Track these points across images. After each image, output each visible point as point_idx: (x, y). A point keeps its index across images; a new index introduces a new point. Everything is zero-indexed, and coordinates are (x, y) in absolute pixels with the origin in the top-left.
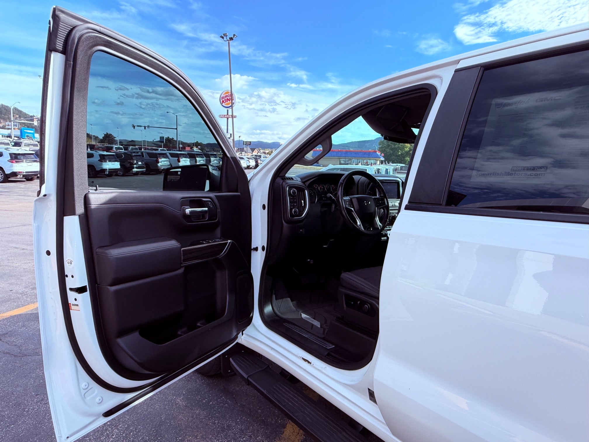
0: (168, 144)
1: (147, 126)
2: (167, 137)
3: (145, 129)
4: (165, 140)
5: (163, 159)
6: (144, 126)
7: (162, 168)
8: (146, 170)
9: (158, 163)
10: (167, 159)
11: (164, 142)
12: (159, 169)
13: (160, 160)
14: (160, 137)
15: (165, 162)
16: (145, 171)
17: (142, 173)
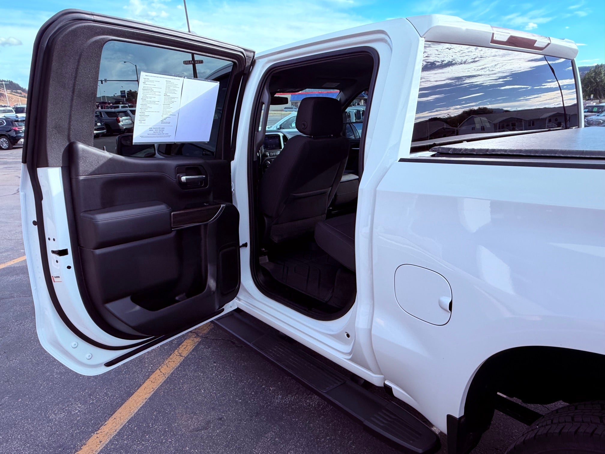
0: (131, 98)
1: (104, 80)
2: (129, 90)
3: (102, 83)
4: (127, 93)
5: (124, 118)
6: (101, 80)
7: (124, 128)
8: (107, 132)
9: (119, 122)
10: (128, 117)
11: (126, 97)
12: (121, 129)
13: (121, 119)
14: (121, 91)
15: (127, 121)
16: (105, 133)
17: (103, 135)
